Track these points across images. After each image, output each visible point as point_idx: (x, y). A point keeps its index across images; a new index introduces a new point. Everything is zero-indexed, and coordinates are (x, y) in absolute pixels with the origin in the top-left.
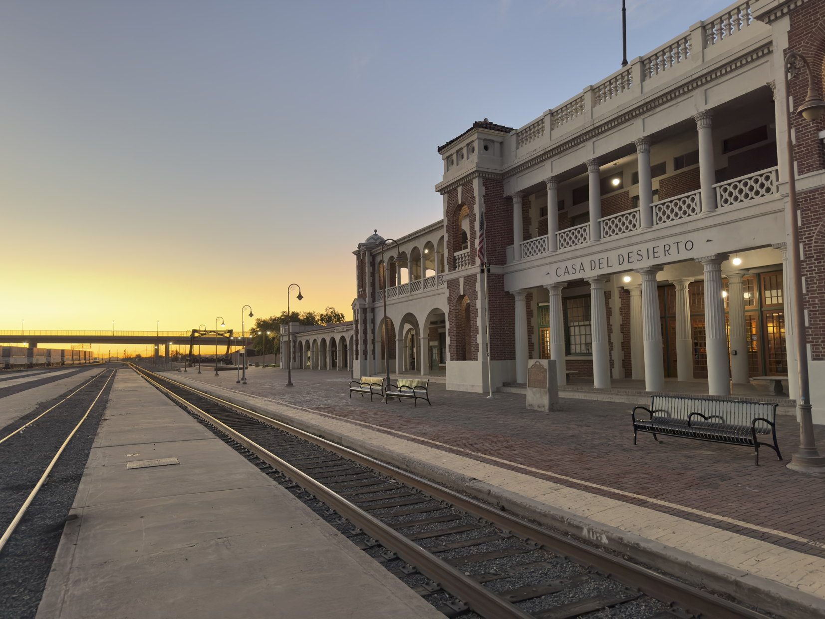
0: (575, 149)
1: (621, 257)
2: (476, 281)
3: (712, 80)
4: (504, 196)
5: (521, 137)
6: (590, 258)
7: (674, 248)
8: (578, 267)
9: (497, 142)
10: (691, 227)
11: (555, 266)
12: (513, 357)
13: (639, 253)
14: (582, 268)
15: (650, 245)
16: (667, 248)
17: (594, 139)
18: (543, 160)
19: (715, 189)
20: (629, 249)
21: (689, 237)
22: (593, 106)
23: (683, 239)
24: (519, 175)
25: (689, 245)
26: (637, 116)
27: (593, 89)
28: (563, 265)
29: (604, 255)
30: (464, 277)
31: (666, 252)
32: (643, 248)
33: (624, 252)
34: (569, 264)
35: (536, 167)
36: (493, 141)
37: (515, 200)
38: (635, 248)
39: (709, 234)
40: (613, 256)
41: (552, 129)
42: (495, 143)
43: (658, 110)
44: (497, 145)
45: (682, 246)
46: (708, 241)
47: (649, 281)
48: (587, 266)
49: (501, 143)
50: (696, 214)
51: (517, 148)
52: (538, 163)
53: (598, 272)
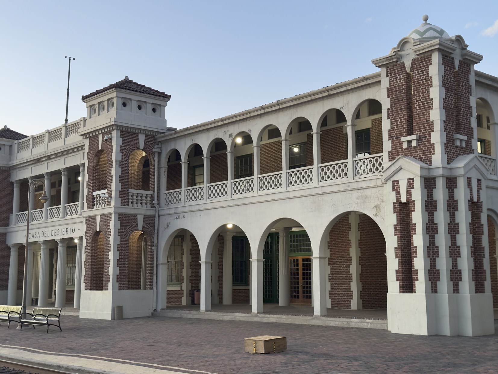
0: (40, 163)
1: (52, 232)
4: (10, 181)
5: (20, 146)
6: (42, 230)
7: (69, 231)
8: (37, 234)
9: (7, 145)
10: (74, 221)
12: (7, 289)
13: (58, 230)
15: (62, 228)
16: (67, 230)
17: (48, 161)
18: (27, 165)
21: (74, 226)
22: (49, 142)
23: (72, 227)
24: (18, 170)
25: (73, 230)
26: (63, 155)
27: (49, 132)
28: (31, 232)
31: (67, 233)
32: (60, 228)
33: (53, 229)
35: (25, 168)
36: (4, 145)
37: (15, 185)
39: (79, 226)
41: (33, 147)
42: (6, 146)
43: (69, 155)
44: (7, 148)
45: (71, 230)
46: (79, 229)
47: (62, 247)
48: (40, 235)
49: (11, 146)
51: (18, 152)
52: (25, 166)
53: (44, 239)
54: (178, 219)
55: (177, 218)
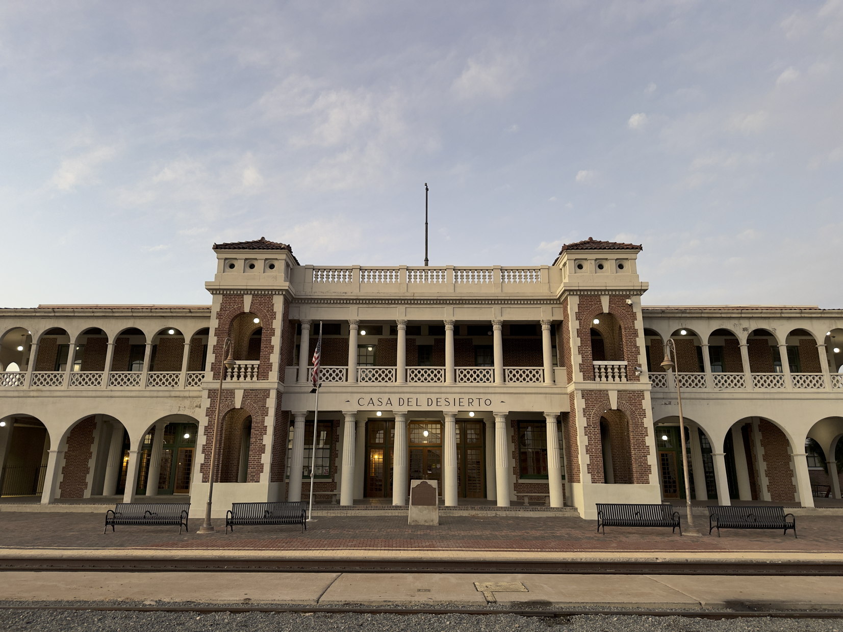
0: (386, 306)
1: (430, 400)
2: (268, 396)
3: (508, 303)
6: (398, 396)
7: (476, 402)
8: (385, 401)
10: (491, 390)
11: (359, 396)
13: (447, 400)
14: (389, 402)
15: (457, 397)
16: (471, 401)
17: (407, 306)
18: (348, 303)
19: (504, 370)
20: (438, 396)
21: (489, 397)
23: (484, 397)
24: (314, 306)
25: (488, 402)
26: (449, 304)
28: (367, 397)
29: (414, 396)
30: (245, 390)
31: (470, 404)
32: (451, 398)
33: (434, 397)
34: (375, 397)
35: (338, 306)
38: (443, 396)
39: (503, 398)
40: (423, 399)
41: (361, 282)
45: (482, 402)
46: (502, 402)
48: (395, 401)
50: (490, 382)
52: (343, 303)
53: (405, 409)
54: (669, 405)
55: (665, 404)
